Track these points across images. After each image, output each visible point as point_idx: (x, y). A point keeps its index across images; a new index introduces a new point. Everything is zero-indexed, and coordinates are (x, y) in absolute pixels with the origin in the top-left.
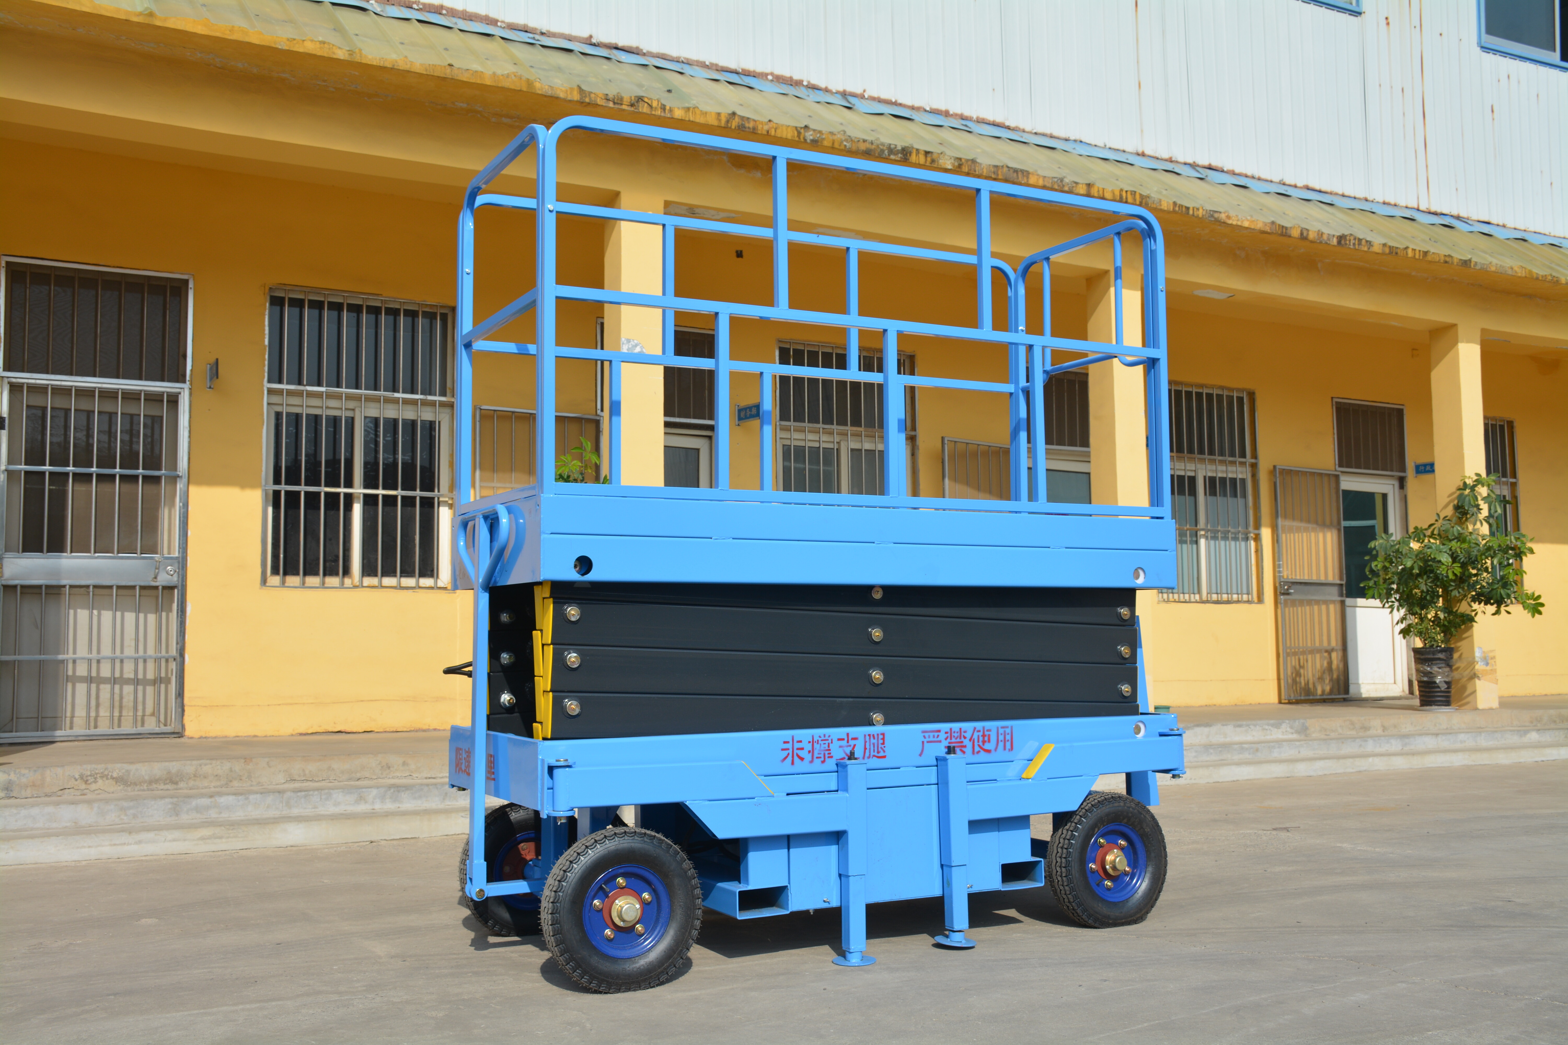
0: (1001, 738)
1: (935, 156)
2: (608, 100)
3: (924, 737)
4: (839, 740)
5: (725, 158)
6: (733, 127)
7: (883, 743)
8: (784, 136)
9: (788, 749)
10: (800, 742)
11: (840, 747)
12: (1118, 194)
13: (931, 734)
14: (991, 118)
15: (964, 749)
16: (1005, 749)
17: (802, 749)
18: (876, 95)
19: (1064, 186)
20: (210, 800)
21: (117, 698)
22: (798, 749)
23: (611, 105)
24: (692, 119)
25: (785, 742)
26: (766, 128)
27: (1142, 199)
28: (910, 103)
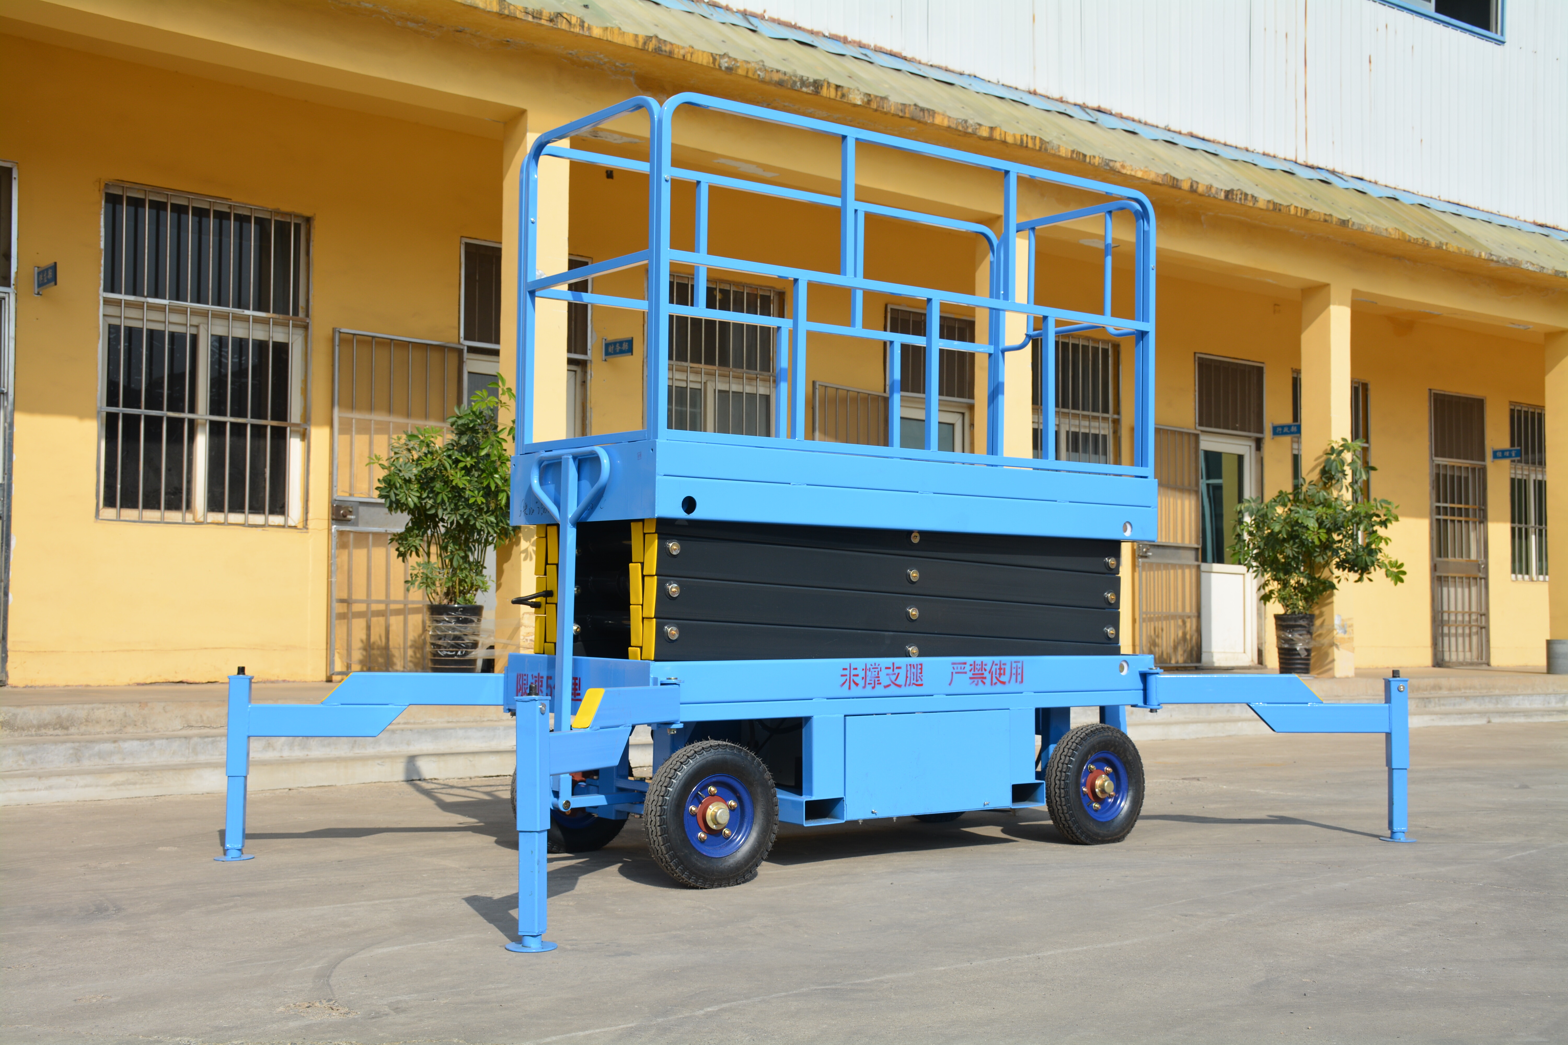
0: (1014, 671)
1: (845, 91)
2: (527, 13)
3: (954, 668)
4: (887, 668)
5: (632, 79)
6: (650, 50)
7: (921, 673)
8: (700, 62)
9: (846, 675)
10: (856, 669)
11: (887, 675)
12: (1019, 138)
13: (959, 666)
14: (888, 47)
15: (984, 680)
16: (1016, 682)
17: (857, 675)
18: (776, 17)
19: (967, 127)
20: (113, 745)
22: (854, 675)
23: (530, 18)
24: (610, 39)
25: (844, 669)
26: (682, 52)
27: (1042, 144)
28: (809, 27)
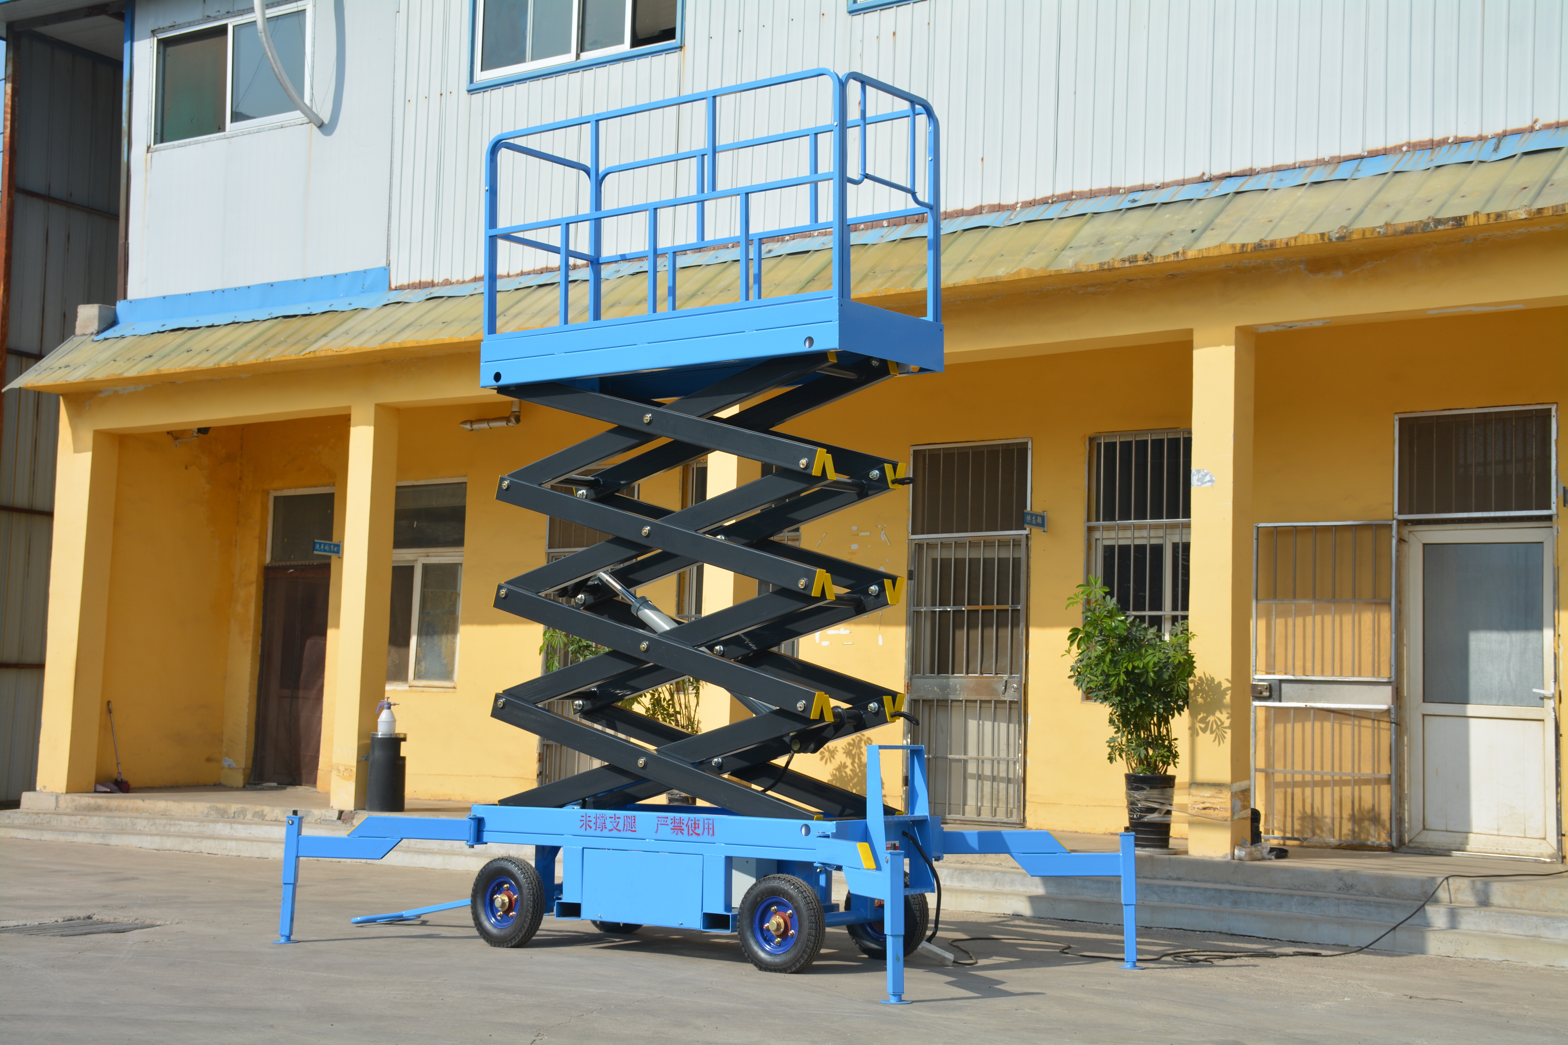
3: (658, 822)
10: (591, 817)
11: (611, 822)
13: (663, 820)
15: (682, 832)
16: (709, 834)
21: (995, 792)
25: (582, 816)
